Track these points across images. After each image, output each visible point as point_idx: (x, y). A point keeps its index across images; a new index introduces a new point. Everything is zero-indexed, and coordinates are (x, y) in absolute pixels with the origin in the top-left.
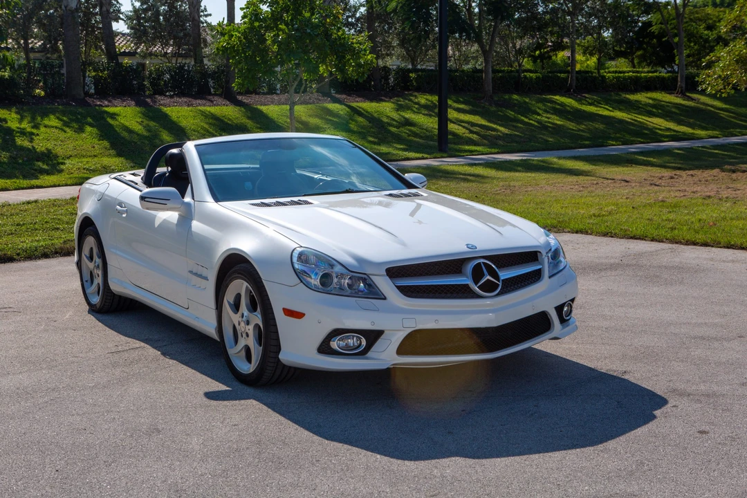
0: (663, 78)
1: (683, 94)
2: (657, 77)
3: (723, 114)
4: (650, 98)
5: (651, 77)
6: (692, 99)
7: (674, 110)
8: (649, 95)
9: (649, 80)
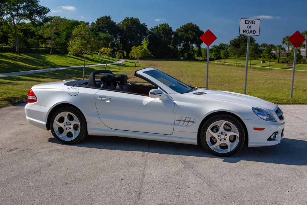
0: (9, 48)
1: (18, 53)
2: (8, 47)
3: (36, 61)
4: (9, 55)
5: (6, 47)
6: (22, 56)
7: (20, 59)
8: (8, 53)
9: (6, 48)
